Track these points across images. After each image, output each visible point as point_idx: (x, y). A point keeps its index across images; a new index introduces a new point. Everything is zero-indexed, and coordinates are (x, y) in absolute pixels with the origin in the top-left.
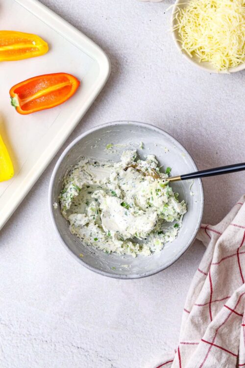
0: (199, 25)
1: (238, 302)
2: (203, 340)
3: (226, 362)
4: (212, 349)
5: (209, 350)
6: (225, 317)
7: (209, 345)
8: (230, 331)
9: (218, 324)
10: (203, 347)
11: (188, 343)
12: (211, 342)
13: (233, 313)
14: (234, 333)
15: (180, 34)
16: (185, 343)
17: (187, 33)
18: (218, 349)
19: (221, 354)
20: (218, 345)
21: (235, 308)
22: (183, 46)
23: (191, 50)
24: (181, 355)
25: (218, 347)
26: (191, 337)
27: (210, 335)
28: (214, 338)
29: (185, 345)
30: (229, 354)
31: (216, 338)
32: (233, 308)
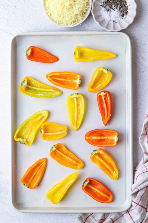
2: (134, 202)
3: (143, 213)
5: (136, 207)
7: (136, 205)
12: (138, 203)
18: (140, 207)
19: (142, 209)
25: (140, 206)
27: (138, 199)
31: (140, 202)
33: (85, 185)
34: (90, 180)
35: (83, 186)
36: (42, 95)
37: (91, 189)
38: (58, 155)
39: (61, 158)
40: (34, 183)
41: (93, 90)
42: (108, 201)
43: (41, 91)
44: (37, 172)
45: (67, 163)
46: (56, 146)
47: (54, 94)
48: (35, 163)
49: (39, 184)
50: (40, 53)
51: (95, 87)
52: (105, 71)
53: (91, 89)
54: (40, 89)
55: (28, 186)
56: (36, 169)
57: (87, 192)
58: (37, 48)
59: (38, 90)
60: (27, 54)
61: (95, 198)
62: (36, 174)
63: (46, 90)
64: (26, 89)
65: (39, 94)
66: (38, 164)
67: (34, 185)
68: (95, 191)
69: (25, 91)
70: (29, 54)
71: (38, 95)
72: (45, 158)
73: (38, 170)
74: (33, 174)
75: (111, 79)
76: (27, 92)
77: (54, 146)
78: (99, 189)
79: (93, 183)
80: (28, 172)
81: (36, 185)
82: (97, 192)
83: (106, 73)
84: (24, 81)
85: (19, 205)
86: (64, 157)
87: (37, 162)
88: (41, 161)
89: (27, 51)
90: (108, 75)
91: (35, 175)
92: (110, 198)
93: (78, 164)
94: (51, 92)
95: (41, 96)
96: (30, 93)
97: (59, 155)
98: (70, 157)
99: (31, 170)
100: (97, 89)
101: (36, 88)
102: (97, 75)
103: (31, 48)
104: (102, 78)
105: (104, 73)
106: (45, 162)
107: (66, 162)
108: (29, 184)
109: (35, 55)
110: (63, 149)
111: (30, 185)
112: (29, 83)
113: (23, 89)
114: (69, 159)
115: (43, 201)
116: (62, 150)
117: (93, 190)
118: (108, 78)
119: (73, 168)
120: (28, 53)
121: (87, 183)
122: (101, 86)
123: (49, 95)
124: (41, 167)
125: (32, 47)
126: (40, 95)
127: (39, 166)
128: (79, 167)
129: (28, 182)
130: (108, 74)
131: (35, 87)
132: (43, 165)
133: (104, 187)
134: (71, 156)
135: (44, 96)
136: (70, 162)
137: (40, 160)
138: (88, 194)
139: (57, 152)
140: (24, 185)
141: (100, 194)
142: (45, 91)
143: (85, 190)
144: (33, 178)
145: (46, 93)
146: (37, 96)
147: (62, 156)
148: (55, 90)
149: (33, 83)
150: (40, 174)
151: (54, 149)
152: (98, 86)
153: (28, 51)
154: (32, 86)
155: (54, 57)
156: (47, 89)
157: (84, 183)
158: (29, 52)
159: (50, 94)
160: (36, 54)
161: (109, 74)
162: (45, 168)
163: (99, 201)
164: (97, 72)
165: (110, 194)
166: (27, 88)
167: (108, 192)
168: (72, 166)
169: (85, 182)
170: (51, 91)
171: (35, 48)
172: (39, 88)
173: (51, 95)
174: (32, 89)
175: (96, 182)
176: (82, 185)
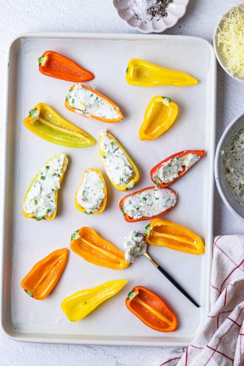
0: (242, 30)
1: (239, 315)
2: (208, 346)
4: (215, 354)
6: (228, 327)
7: (213, 351)
8: (231, 340)
9: (222, 334)
10: (207, 352)
11: (196, 347)
12: (215, 348)
13: (235, 324)
14: (234, 342)
15: (224, 25)
16: (193, 346)
17: (228, 29)
18: (220, 355)
19: (222, 359)
20: (220, 352)
21: (237, 320)
22: (219, 34)
23: (221, 41)
24: (188, 354)
26: (200, 343)
27: (215, 342)
28: (218, 346)
29: (193, 348)
30: (228, 359)
32: (235, 320)
33: (131, 298)
34: (140, 291)
35: (128, 299)
36: (60, 139)
37: (142, 307)
38: (85, 248)
39: (90, 252)
40: (44, 289)
41: (147, 136)
42: (168, 329)
43: (60, 133)
44: (50, 272)
45: (101, 260)
46: (80, 231)
47: (82, 143)
48: (47, 256)
49: (52, 292)
50: (63, 64)
51: (151, 131)
52: (166, 102)
53: (144, 135)
54: (59, 129)
55: (32, 295)
56: (48, 267)
57: (133, 311)
58: (57, 55)
59: (56, 130)
60: (40, 64)
61: (146, 322)
62: (48, 274)
63: (70, 133)
64: (35, 123)
65: (56, 136)
66: (53, 259)
67: (43, 294)
68: (147, 309)
69: (33, 126)
70: (43, 64)
71: (53, 137)
72: (65, 249)
73: (52, 268)
74: (43, 274)
75: (176, 115)
76: (37, 129)
77: (77, 231)
78: (154, 308)
79: (145, 295)
80: (34, 271)
81: (46, 294)
82: (150, 312)
83: (167, 107)
84: (36, 109)
85: (14, 330)
86: (96, 250)
87: (50, 254)
88: (58, 254)
89: (40, 59)
90: (171, 109)
91: (46, 277)
92: (172, 324)
93: (120, 260)
94: (77, 137)
95: (58, 140)
96: (41, 132)
97: (87, 247)
98: (105, 249)
99: (39, 268)
100: (154, 134)
101: (53, 126)
102: (152, 111)
103: (48, 54)
104: (162, 114)
105: (164, 105)
106: (64, 255)
107: (99, 258)
108: (35, 291)
109: (54, 66)
110: (93, 236)
111: (36, 293)
112: (43, 114)
113: (31, 122)
114: (104, 252)
115: (58, 321)
116: (91, 237)
117: (144, 308)
118: (172, 114)
119: (111, 267)
120: (41, 62)
121: (135, 294)
122: (161, 128)
123: (73, 142)
124: (58, 264)
125: (50, 53)
126: (56, 138)
127: (54, 261)
128: (121, 265)
129: (33, 288)
130: (171, 107)
131: (52, 123)
132: (61, 260)
133: (163, 305)
134: (106, 247)
135: (63, 142)
136: (105, 257)
137: (57, 251)
138: (135, 315)
139: (83, 242)
140: (26, 291)
141: (156, 316)
142: (67, 134)
143: (130, 307)
144: (43, 281)
145: (68, 137)
146: (51, 140)
147: (91, 248)
148: (85, 136)
149: (51, 116)
150: (55, 275)
151: (77, 236)
152: (155, 129)
153: (43, 58)
154: (47, 121)
155: (87, 73)
156: (71, 131)
157: (129, 295)
158: (44, 61)
159: (75, 141)
160: (56, 64)
161: (174, 107)
162: (64, 265)
163: (153, 327)
164: (153, 106)
165: (172, 318)
166: (38, 123)
167: (169, 312)
168: (110, 264)
169: (132, 292)
170: (76, 135)
171: (55, 54)
172: (58, 126)
173: (76, 143)
174: (46, 125)
175: (150, 295)
176: (126, 298)
